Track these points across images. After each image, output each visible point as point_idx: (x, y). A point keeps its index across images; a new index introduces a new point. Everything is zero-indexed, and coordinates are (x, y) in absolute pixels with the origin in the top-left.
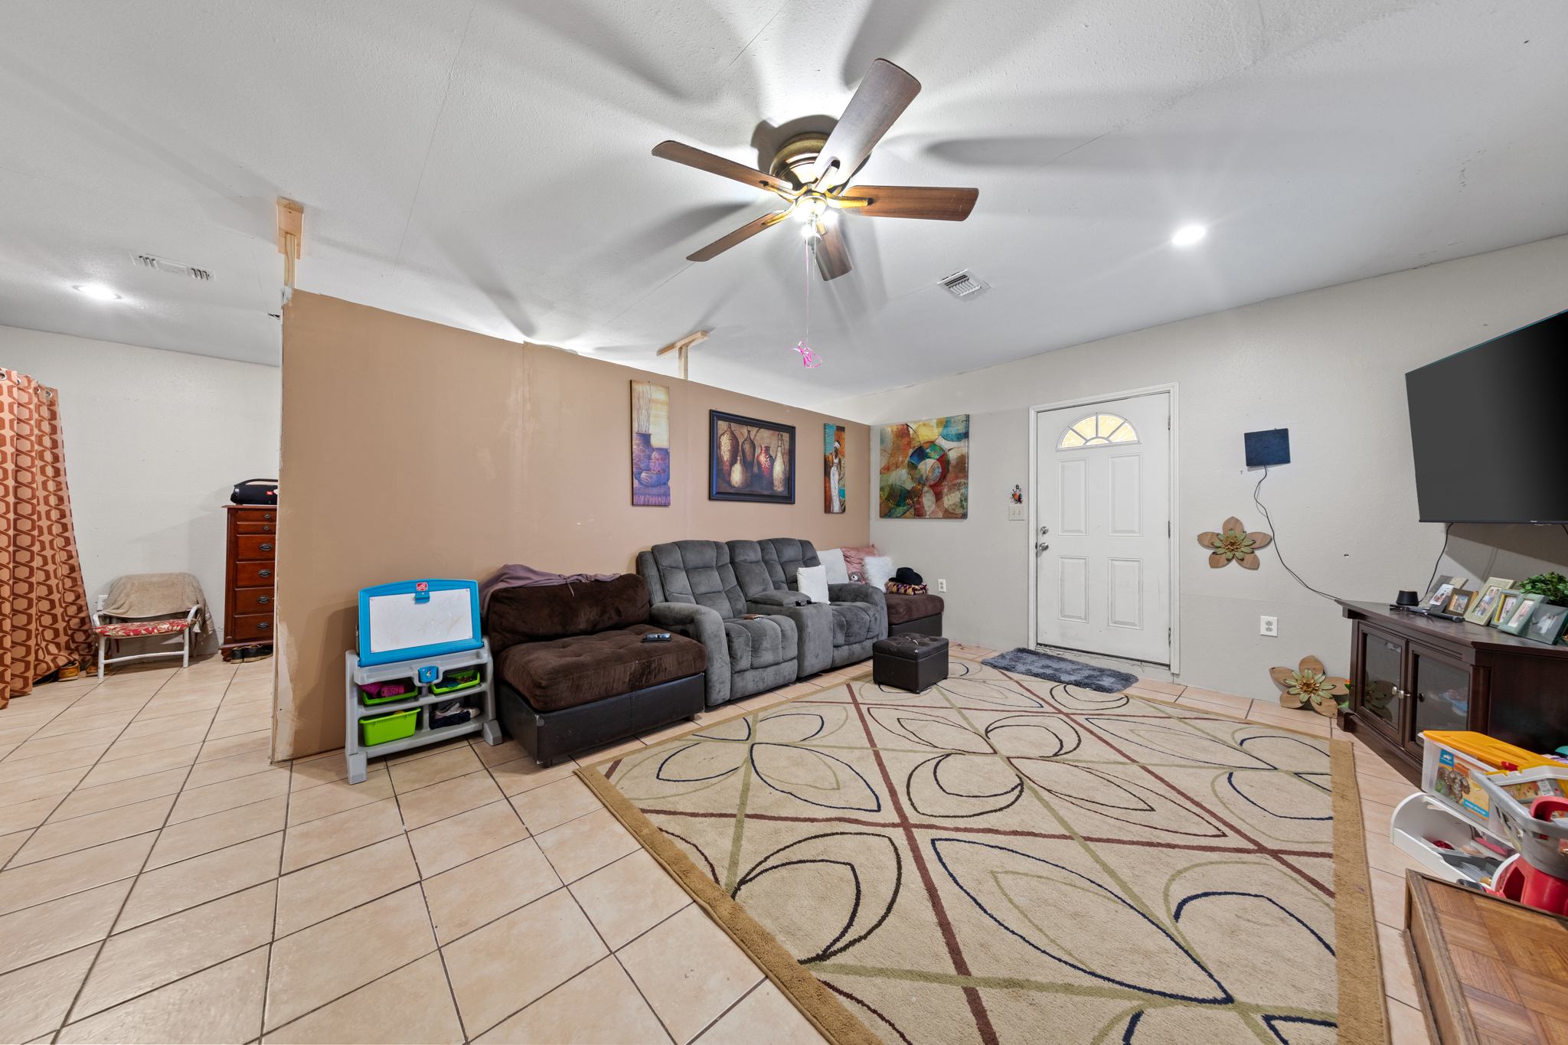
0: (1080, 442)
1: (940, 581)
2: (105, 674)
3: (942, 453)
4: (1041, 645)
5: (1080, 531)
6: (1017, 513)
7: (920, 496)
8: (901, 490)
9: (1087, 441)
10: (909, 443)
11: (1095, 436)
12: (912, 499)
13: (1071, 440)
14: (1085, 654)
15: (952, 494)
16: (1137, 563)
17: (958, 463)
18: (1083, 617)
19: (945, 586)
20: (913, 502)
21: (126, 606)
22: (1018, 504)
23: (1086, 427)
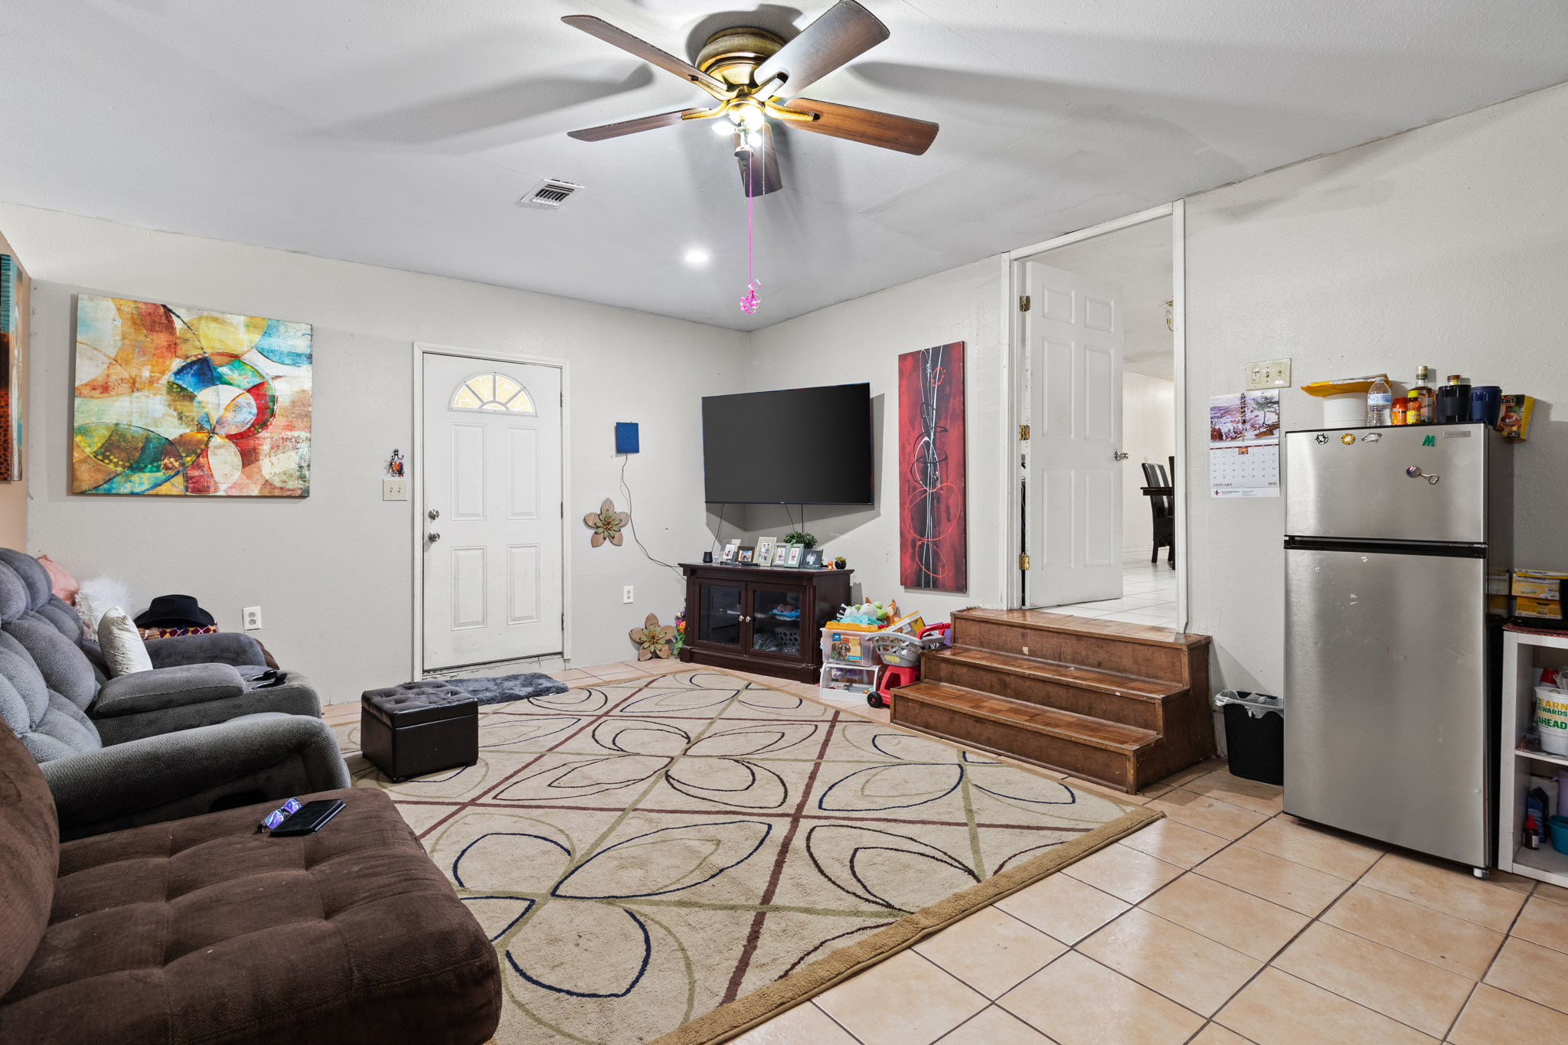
0: (475, 404)
1: (247, 610)
3: (258, 381)
4: (428, 671)
5: (477, 515)
6: (395, 490)
7: (204, 453)
8: (148, 439)
9: (484, 403)
10: (173, 347)
11: (491, 399)
12: (178, 457)
13: (464, 399)
14: (483, 666)
15: (281, 456)
16: (534, 549)
17: (293, 403)
18: (480, 621)
19: (258, 618)
20: (183, 465)
22: (397, 478)
23: (482, 384)
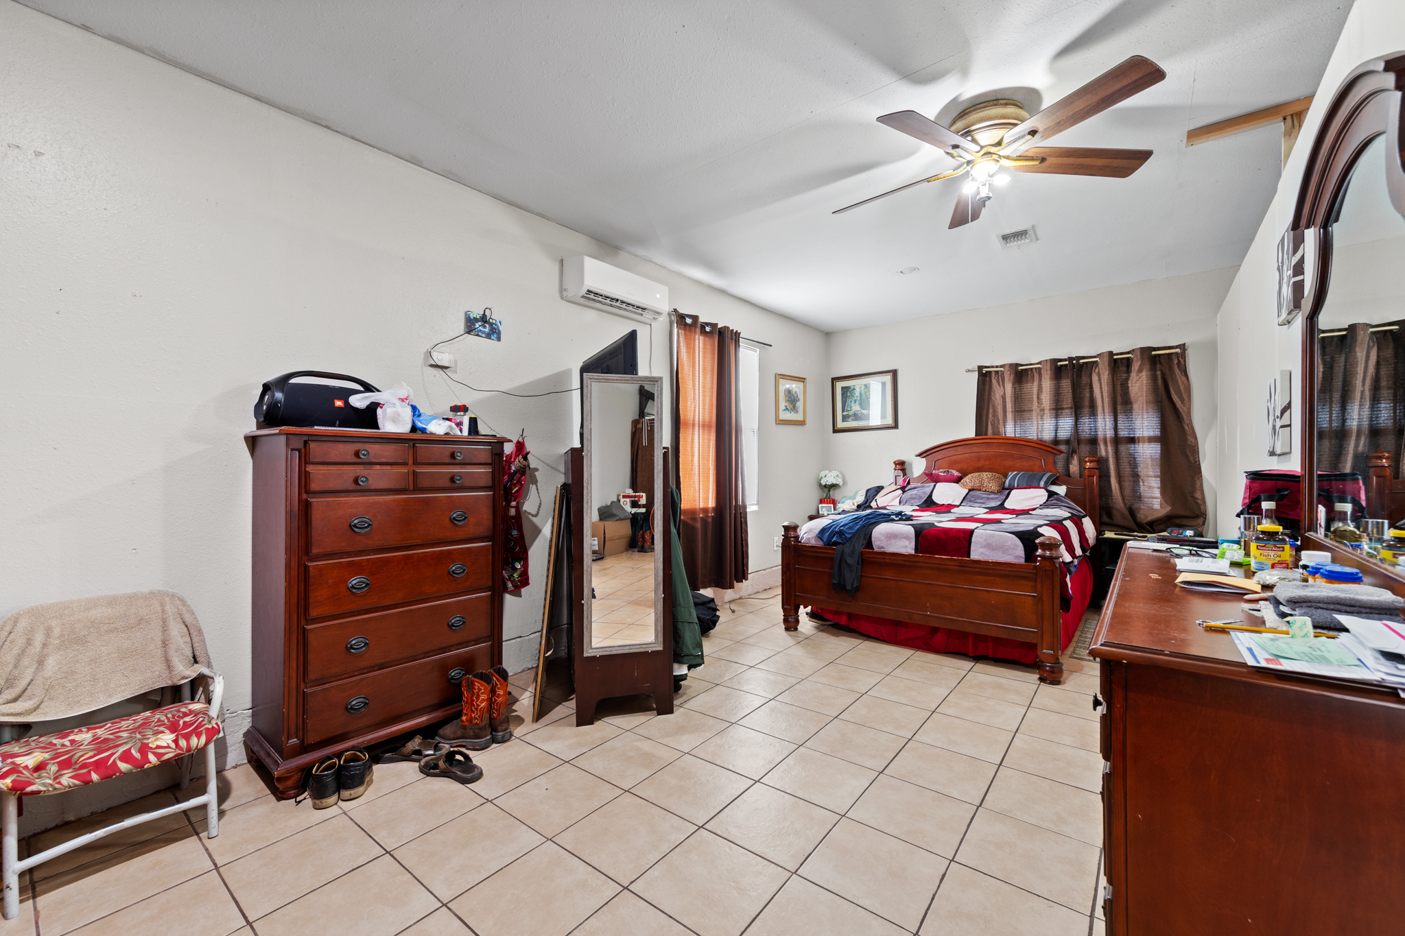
2: (21, 901)
21: (37, 691)
